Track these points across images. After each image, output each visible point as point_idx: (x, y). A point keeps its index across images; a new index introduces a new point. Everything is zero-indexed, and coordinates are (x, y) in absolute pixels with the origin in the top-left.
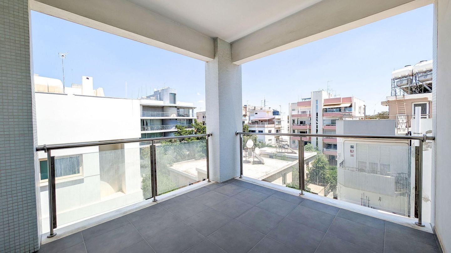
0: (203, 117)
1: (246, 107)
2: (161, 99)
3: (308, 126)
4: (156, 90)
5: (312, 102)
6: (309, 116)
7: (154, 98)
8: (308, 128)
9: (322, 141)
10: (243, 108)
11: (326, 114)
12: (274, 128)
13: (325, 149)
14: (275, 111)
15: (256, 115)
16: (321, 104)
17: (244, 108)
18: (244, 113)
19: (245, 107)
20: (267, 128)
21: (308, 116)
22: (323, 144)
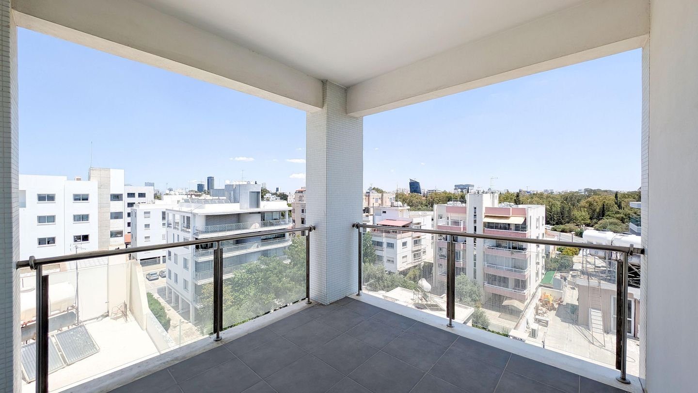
0: (303, 211)
1: (369, 196)
2: (236, 201)
3: (462, 245)
4: (228, 182)
5: (468, 209)
6: (464, 230)
7: (225, 198)
8: (462, 248)
9: (482, 271)
10: (364, 197)
11: (489, 232)
12: (411, 238)
13: (486, 284)
14: (412, 181)
15: (384, 214)
16: (482, 214)
17: (366, 196)
18: (365, 205)
19: (367, 194)
20: (401, 239)
21: (462, 230)
22: (484, 276)
